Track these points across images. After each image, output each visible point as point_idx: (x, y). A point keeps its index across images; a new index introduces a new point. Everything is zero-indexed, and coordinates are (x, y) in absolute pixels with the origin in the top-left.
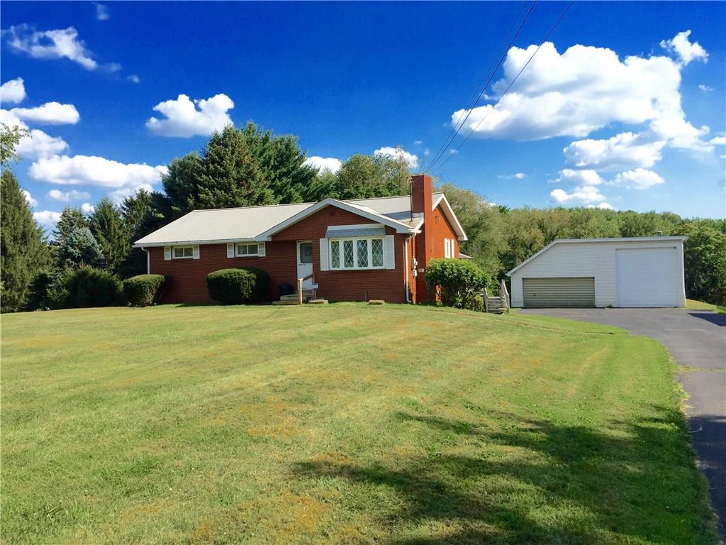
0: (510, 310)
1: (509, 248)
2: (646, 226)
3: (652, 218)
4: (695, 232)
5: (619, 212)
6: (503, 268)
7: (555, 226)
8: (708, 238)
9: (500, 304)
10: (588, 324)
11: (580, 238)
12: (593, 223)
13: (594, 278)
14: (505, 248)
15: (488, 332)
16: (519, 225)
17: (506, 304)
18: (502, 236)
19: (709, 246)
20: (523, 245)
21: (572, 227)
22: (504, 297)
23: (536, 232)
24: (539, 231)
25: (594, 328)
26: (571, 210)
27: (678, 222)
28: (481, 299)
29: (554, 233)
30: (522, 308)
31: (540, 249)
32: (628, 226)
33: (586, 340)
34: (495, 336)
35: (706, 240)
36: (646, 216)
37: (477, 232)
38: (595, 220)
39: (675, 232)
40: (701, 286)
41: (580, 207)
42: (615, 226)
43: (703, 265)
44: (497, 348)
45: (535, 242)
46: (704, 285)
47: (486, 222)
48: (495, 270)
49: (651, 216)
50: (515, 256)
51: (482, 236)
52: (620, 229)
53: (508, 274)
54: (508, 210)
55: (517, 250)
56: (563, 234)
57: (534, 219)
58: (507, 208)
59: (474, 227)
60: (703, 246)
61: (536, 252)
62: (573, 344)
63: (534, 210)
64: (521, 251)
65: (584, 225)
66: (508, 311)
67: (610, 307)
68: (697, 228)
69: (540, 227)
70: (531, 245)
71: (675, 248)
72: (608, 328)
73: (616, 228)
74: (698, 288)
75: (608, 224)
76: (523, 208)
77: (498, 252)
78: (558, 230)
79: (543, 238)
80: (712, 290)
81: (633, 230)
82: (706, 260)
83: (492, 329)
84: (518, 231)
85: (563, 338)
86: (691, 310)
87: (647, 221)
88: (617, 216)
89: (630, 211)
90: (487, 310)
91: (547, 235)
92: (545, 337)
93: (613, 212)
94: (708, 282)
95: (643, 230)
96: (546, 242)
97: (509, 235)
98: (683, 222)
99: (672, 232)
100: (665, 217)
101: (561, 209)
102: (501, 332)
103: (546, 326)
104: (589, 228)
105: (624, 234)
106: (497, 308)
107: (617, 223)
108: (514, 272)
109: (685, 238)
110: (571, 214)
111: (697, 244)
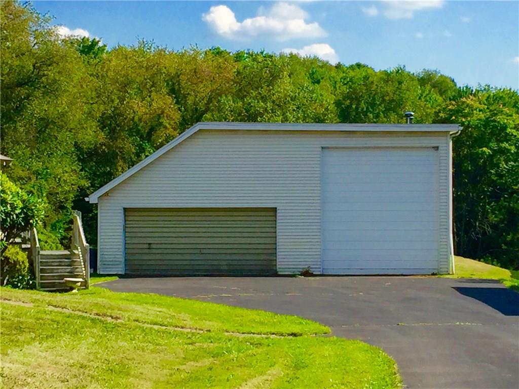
0: (92, 281)
1: (102, 137)
2: (387, 98)
3: (400, 83)
4: (478, 117)
5: (338, 66)
6: (86, 184)
7: (204, 90)
8: (504, 128)
9: (69, 269)
10: (251, 315)
11: (255, 120)
12: (285, 86)
13: (275, 210)
14: (92, 135)
15: (21, 338)
16: (124, 86)
17: (83, 269)
18: (86, 108)
19: (505, 145)
20: (134, 131)
21: (240, 95)
22: (78, 252)
23: (163, 101)
24: (169, 100)
25: (262, 323)
26: (238, 57)
27: (450, 94)
28: (22, 257)
29: (201, 106)
30: (120, 276)
31: (168, 140)
32: (353, 97)
33: (239, 351)
34: (35, 348)
35: (500, 133)
36: (387, 77)
37: (27, 98)
38: (287, 80)
39: (441, 115)
40: (489, 230)
41: (256, 50)
42: (327, 97)
43: (493, 184)
44: (33, 376)
45: (161, 124)
46: (494, 227)
47: (51, 73)
48: (67, 188)
49: (397, 78)
50: (115, 156)
51: (39, 107)
52: (338, 104)
53: (92, 199)
54: (102, 50)
55: (119, 143)
56: (220, 110)
57: (159, 71)
58: (100, 44)
59: (20, 84)
60: (493, 145)
61: (162, 145)
62: (208, 361)
63: (161, 53)
64: (129, 145)
65: (264, 92)
66: (85, 285)
67: (307, 274)
68: (483, 107)
69: (173, 91)
70: (152, 130)
71: (437, 148)
72: (290, 323)
73: (329, 100)
74: (484, 233)
75: (312, 92)
76: (136, 46)
77: (76, 145)
78: (210, 101)
79: (177, 116)
80: (509, 238)
81: (363, 105)
82: (500, 176)
83: (31, 330)
84: (122, 100)
85: (191, 347)
86: (462, 280)
87: (389, 89)
88: (333, 74)
89: (359, 65)
90: (37, 281)
91: (186, 110)
92: (151, 347)
93: (325, 65)
94: (502, 221)
95: (382, 108)
96: (184, 125)
97: (102, 108)
98: (461, 94)
99: (437, 114)
100: (426, 80)
101: (219, 53)
102: (52, 336)
103: (159, 320)
104: (274, 98)
105: (345, 115)
106: (62, 277)
107: (331, 89)
108: (106, 194)
109: (455, 129)
110: (239, 66)
111: (481, 141)
